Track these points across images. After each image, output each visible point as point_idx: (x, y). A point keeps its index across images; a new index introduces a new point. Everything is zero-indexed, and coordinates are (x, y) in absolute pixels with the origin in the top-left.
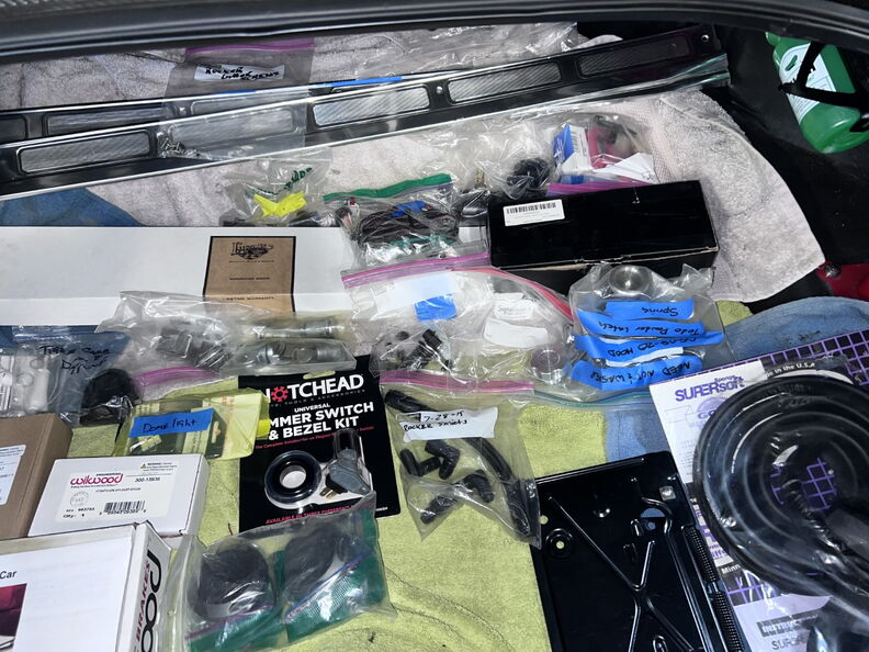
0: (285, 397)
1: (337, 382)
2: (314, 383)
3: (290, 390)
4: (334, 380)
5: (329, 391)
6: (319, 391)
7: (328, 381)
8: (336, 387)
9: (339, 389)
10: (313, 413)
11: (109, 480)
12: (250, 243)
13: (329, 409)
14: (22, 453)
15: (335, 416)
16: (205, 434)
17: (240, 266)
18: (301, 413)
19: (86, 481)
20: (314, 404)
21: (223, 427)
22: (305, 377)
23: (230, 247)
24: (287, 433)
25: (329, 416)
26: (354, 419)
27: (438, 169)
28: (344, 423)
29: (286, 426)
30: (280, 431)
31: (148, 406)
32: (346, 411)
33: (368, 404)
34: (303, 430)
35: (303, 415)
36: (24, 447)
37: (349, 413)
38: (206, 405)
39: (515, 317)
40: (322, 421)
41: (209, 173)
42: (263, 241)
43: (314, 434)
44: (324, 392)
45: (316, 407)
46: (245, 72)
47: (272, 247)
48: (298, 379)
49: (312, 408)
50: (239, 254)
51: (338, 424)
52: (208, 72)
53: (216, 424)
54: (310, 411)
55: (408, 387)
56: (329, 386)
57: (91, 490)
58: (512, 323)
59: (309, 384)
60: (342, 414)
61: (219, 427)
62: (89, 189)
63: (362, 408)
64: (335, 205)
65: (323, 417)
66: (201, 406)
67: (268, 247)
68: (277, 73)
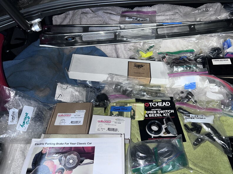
0: (149, 106)
1: (163, 103)
2: (156, 103)
3: (150, 104)
4: (162, 103)
5: (161, 106)
6: (158, 105)
7: (160, 103)
8: (162, 105)
9: (163, 105)
10: (157, 111)
11: (108, 122)
12: (138, 64)
13: (161, 110)
14: (85, 112)
15: (163, 112)
16: (129, 113)
17: (136, 70)
18: (153, 110)
19: (102, 121)
20: (157, 108)
21: (134, 111)
22: (153, 101)
23: (133, 65)
24: (150, 115)
25: (161, 113)
26: (169, 114)
27: (190, 48)
28: (166, 115)
29: (149, 113)
30: (148, 114)
31: (113, 104)
32: (166, 111)
33: (172, 111)
34: (155, 115)
35: (154, 111)
36: (85, 110)
37: (167, 112)
38: (128, 105)
39: (213, 91)
40: (159, 113)
41: (127, 45)
42: (141, 64)
43: (157, 117)
44: (159, 106)
45: (157, 109)
46: (138, 19)
47: (144, 65)
48: (151, 101)
49: (156, 109)
50: (136, 66)
51: (164, 115)
52: (129, 18)
53: (132, 111)
54: (156, 110)
55: (184, 107)
56: (160, 104)
57: (103, 124)
58: (212, 92)
59: (155, 103)
60: (165, 112)
61: (133, 112)
62: (96, 46)
63: (171, 111)
64: (161, 56)
65: (160, 112)
66: (127, 105)
67: (143, 65)
68: (147, 20)
